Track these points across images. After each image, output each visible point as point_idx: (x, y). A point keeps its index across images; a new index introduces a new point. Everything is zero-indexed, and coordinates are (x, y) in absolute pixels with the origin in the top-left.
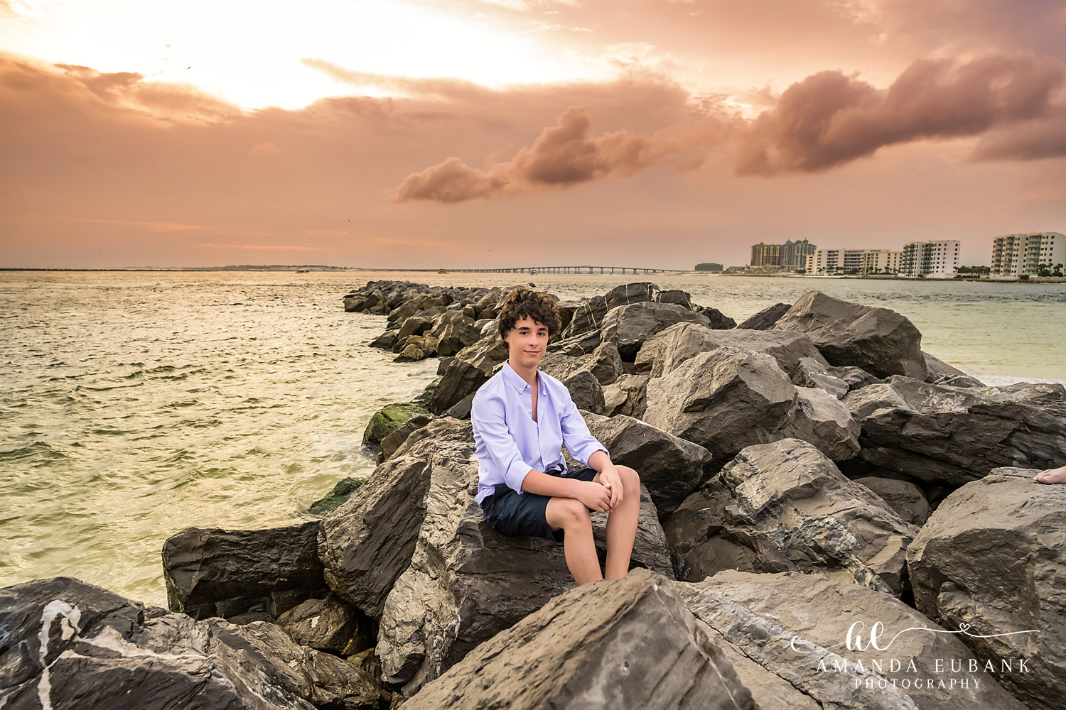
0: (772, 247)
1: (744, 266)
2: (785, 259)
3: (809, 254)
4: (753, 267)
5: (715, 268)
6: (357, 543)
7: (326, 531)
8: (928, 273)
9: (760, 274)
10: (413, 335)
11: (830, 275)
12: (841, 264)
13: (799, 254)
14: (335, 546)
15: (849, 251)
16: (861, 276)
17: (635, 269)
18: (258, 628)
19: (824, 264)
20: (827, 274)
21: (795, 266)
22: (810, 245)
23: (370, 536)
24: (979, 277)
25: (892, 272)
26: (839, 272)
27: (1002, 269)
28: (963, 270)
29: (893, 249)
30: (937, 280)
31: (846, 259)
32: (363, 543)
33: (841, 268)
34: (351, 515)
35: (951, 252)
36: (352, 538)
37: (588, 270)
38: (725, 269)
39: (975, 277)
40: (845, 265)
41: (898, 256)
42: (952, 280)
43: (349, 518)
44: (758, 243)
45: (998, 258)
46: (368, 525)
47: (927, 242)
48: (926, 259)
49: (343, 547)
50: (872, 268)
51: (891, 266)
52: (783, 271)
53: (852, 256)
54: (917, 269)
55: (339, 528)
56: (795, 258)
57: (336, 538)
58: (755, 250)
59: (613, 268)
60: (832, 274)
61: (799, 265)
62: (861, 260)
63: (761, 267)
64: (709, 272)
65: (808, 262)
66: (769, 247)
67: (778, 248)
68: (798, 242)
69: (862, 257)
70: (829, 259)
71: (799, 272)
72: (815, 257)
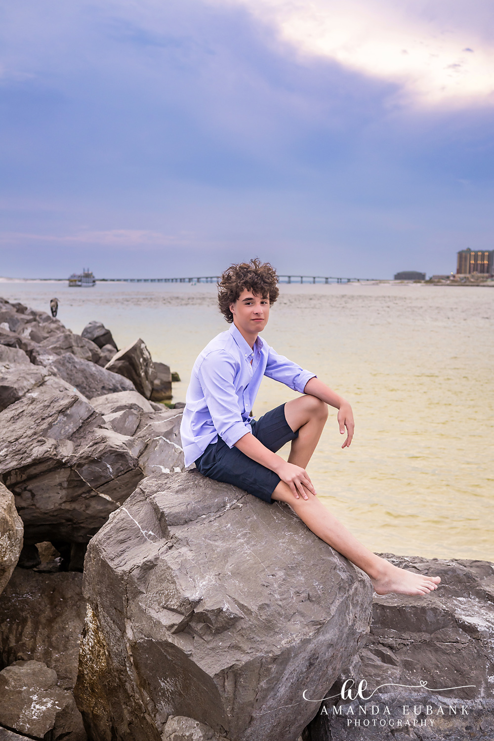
0: (480, 253)
1: (450, 274)
4: (460, 275)
5: (417, 277)
9: (467, 284)
17: (327, 279)
38: (427, 278)
44: (464, 249)
52: (492, 281)
58: (462, 256)
59: (302, 277)
63: (468, 275)
64: (411, 281)
66: (476, 253)
67: (486, 253)
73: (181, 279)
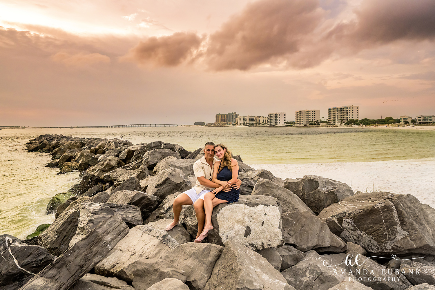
0: (223, 115)
1: (213, 123)
2: (228, 120)
3: (236, 118)
4: (217, 123)
5: (202, 124)
8: (276, 124)
9: (219, 126)
10: (66, 162)
11: (244, 126)
12: (248, 122)
13: (233, 118)
15: (250, 117)
16: (255, 126)
17: (170, 125)
19: (242, 122)
20: (243, 125)
21: (232, 122)
22: (237, 114)
24: (292, 125)
25: (265, 124)
26: (247, 124)
27: (299, 123)
28: (287, 123)
29: (265, 116)
30: (279, 127)
31: (249, 120)
33: (248, 123)
35: (283, 117)
37: (149, 125)
38: (206, 124)
39: (291, 125)
40: (249, 122)
41: (267, 118)
42: (284, 127)
44: (218, 114)
45: (297, 119)
47: (275, 113)
48: (275, 119)
50: (258, 123)
51: (265, 122)
52: (228, 125)
53: (251, 119)
54: (273, 123)
58: (217, 116)
59: (160, 125)
60: (245, 125)
61: (233, 122)
62: (254, 120)
63: (219, 123)
64: (200, 125)
65: (236, 121)
66: (222, 115)
67: (225, 115)
68: (233, 113)
69: (254, 119)
70: (243, 120)
71: (233, 125)
72: (239, 119)
73: (111, 126)
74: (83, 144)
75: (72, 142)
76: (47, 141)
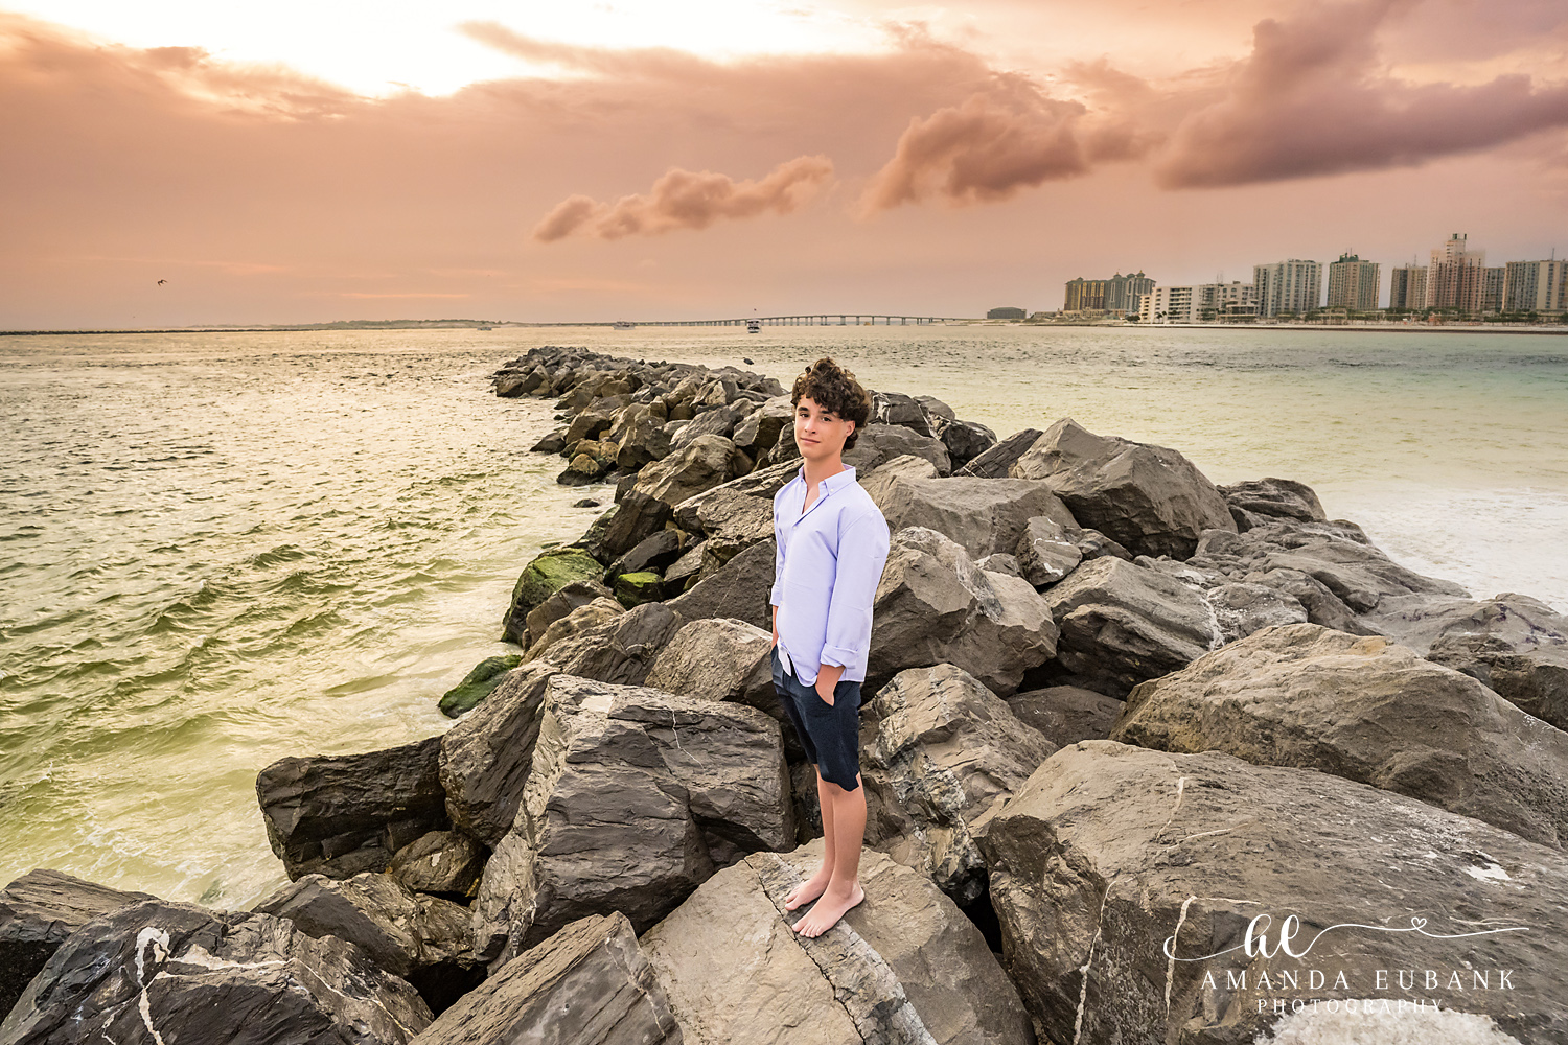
0: (1094, 284)
1: (1053, 310)
2: (1112, 300)
3: (1145, 293)
4: (1066, 311)
6: (481, 769)
7: (448, 753)
9: (1076, 322)
13: (1131, 294)
14: (457, 773)
18: (364, 881)
20: (1169, 321)
21: (1125, 310)
22: (1147, 280)
23: (496, 762)
32: (487, 771)
34: (476, 734)
36: (475, 764)
38: (1028, 316)
43: (473, 738)
44: (1078, 279)
46: (493, 749)
49: (465, 775)
52: (1109, 318)
55: (460, 751)
56: (1126, 300)
57: (458, 762)
58: (1071, 288)
61: (1130, 309)
63: (1079, 312)
65: (1142, 305)
66: (1089, 284)
67: (1102, 284)
68: (1131, 276)
70: (1172, 300)
71: (1129, 319)
72: (1153, 298)
74: (636, 383)
75: (609, 372)
76: (543, 368)
